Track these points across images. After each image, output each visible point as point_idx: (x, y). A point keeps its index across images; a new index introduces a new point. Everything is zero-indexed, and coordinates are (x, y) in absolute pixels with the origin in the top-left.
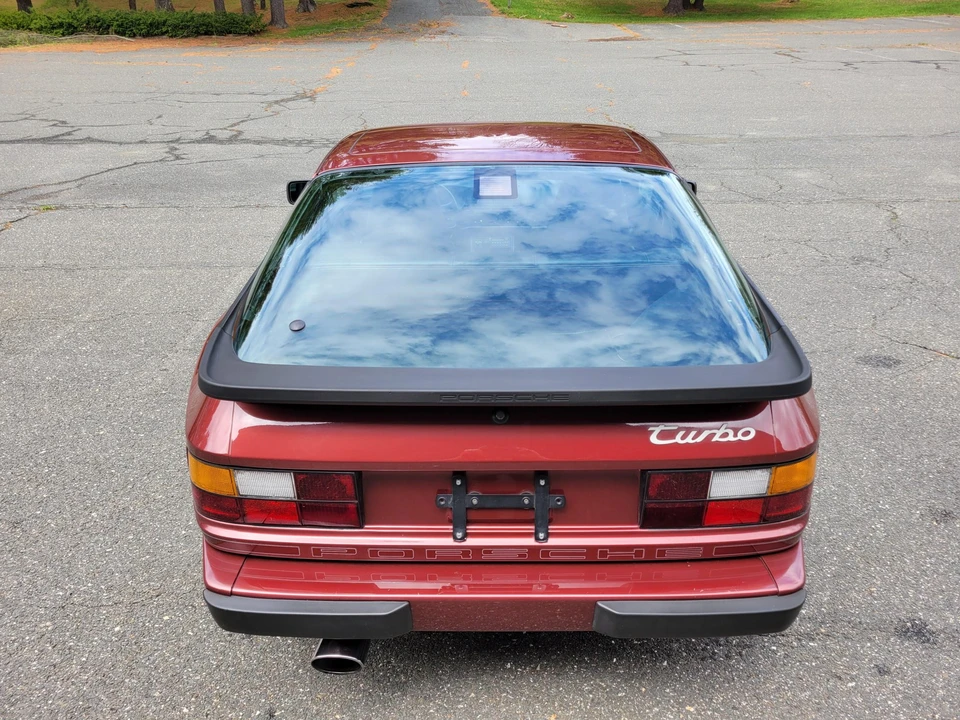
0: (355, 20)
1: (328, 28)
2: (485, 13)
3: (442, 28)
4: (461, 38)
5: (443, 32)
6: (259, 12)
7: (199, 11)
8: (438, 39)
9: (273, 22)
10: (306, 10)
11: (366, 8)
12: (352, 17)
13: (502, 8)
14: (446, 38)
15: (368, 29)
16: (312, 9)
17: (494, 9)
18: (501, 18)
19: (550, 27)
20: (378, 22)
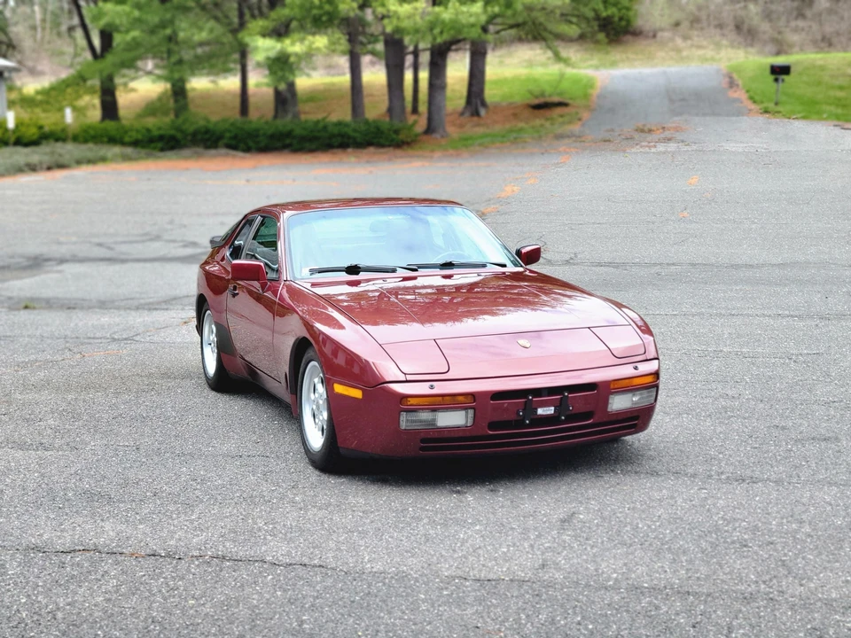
0: (542, 126)
1: (503, 137)
2: (739, 113)
3: (667, 134)
4: (695, 147)
5: (669, 140)
6: (411, 119)
7: (334, 118)
8: (661, 147)
9: (430, 130)
10: (476, 113)
11: (558, 110)
12: (538, 122)
13: (765, 105)
14: (672, 146)
15: (559, 137)
16: (483, 112)
17: (753, 106)
18: (761, 119)
19: (838, 131)
20: (576, 128)
